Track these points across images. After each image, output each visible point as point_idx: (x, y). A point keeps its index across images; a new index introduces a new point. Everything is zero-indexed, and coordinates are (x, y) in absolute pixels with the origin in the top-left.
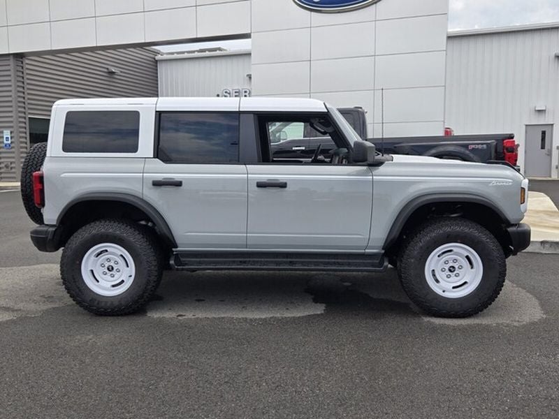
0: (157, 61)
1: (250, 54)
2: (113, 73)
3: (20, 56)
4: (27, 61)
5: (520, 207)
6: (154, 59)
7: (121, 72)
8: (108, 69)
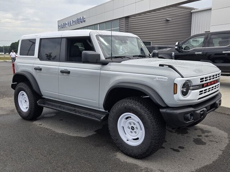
0: (192, 13)
1: (211, 9)
2: (168, 20)
3: (127, 18)
4: (130, 19)
5: (174, 96)
6: (191, 12)
7: (172, 19)
8: (166, 19)
